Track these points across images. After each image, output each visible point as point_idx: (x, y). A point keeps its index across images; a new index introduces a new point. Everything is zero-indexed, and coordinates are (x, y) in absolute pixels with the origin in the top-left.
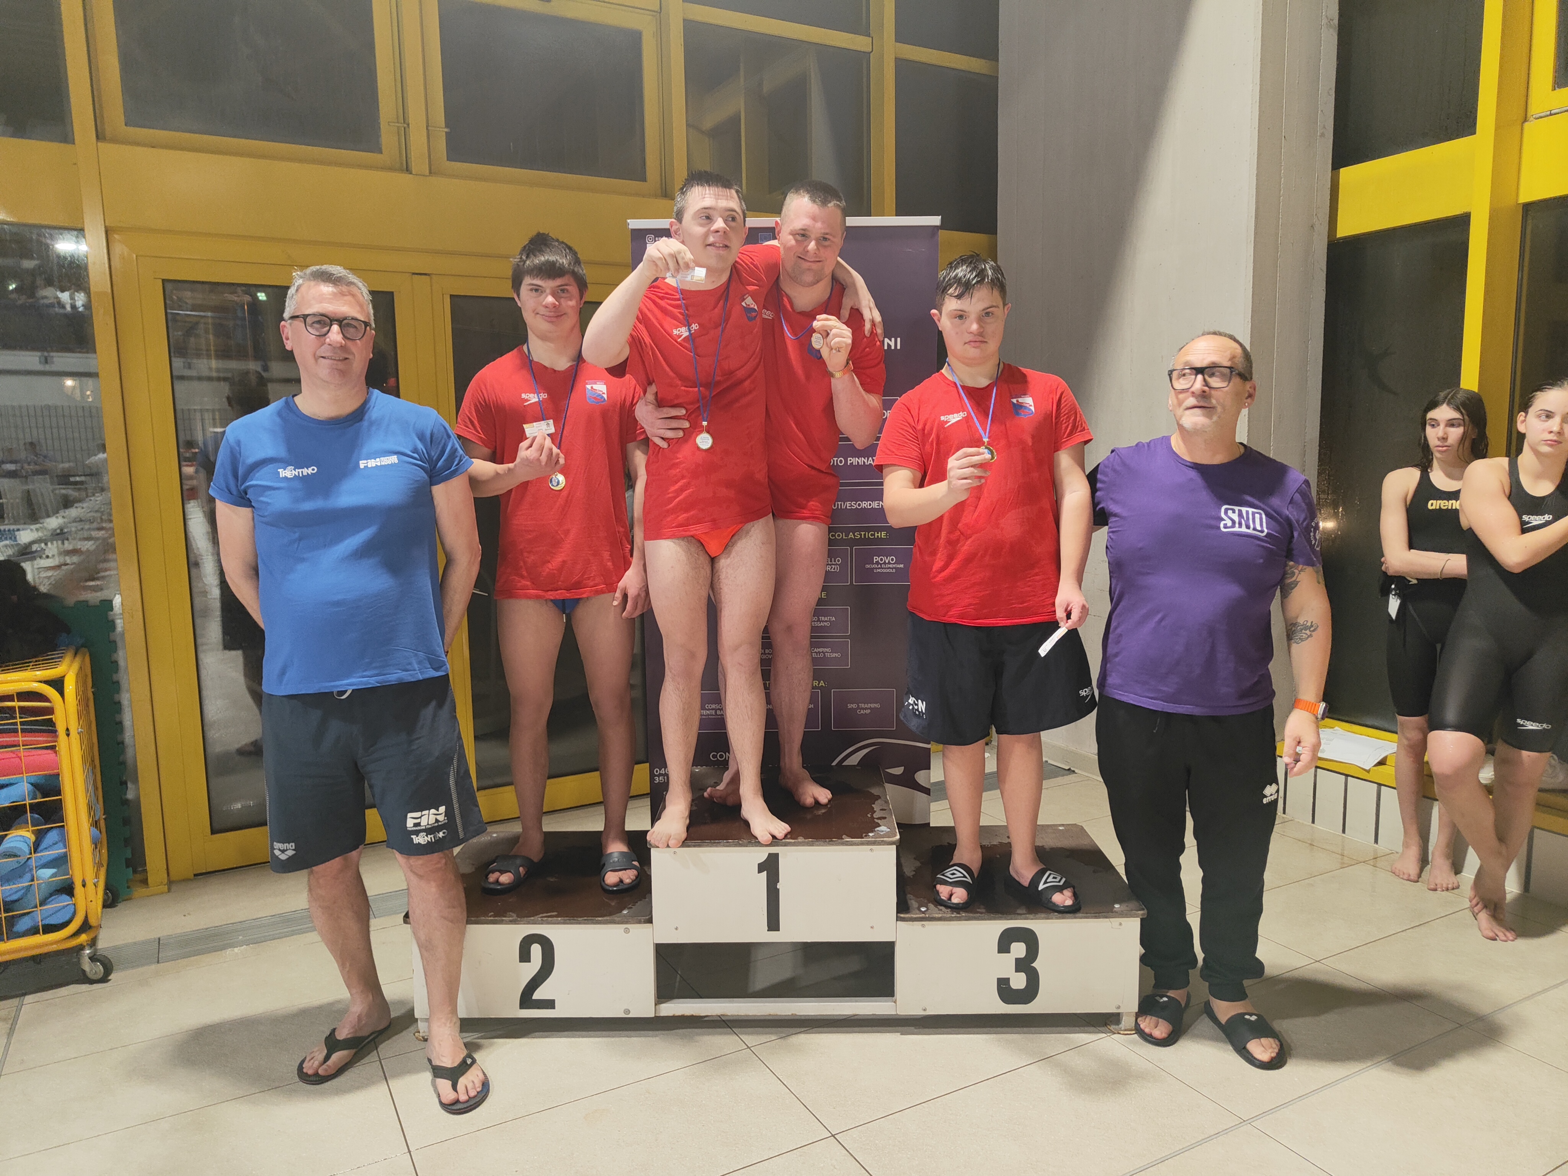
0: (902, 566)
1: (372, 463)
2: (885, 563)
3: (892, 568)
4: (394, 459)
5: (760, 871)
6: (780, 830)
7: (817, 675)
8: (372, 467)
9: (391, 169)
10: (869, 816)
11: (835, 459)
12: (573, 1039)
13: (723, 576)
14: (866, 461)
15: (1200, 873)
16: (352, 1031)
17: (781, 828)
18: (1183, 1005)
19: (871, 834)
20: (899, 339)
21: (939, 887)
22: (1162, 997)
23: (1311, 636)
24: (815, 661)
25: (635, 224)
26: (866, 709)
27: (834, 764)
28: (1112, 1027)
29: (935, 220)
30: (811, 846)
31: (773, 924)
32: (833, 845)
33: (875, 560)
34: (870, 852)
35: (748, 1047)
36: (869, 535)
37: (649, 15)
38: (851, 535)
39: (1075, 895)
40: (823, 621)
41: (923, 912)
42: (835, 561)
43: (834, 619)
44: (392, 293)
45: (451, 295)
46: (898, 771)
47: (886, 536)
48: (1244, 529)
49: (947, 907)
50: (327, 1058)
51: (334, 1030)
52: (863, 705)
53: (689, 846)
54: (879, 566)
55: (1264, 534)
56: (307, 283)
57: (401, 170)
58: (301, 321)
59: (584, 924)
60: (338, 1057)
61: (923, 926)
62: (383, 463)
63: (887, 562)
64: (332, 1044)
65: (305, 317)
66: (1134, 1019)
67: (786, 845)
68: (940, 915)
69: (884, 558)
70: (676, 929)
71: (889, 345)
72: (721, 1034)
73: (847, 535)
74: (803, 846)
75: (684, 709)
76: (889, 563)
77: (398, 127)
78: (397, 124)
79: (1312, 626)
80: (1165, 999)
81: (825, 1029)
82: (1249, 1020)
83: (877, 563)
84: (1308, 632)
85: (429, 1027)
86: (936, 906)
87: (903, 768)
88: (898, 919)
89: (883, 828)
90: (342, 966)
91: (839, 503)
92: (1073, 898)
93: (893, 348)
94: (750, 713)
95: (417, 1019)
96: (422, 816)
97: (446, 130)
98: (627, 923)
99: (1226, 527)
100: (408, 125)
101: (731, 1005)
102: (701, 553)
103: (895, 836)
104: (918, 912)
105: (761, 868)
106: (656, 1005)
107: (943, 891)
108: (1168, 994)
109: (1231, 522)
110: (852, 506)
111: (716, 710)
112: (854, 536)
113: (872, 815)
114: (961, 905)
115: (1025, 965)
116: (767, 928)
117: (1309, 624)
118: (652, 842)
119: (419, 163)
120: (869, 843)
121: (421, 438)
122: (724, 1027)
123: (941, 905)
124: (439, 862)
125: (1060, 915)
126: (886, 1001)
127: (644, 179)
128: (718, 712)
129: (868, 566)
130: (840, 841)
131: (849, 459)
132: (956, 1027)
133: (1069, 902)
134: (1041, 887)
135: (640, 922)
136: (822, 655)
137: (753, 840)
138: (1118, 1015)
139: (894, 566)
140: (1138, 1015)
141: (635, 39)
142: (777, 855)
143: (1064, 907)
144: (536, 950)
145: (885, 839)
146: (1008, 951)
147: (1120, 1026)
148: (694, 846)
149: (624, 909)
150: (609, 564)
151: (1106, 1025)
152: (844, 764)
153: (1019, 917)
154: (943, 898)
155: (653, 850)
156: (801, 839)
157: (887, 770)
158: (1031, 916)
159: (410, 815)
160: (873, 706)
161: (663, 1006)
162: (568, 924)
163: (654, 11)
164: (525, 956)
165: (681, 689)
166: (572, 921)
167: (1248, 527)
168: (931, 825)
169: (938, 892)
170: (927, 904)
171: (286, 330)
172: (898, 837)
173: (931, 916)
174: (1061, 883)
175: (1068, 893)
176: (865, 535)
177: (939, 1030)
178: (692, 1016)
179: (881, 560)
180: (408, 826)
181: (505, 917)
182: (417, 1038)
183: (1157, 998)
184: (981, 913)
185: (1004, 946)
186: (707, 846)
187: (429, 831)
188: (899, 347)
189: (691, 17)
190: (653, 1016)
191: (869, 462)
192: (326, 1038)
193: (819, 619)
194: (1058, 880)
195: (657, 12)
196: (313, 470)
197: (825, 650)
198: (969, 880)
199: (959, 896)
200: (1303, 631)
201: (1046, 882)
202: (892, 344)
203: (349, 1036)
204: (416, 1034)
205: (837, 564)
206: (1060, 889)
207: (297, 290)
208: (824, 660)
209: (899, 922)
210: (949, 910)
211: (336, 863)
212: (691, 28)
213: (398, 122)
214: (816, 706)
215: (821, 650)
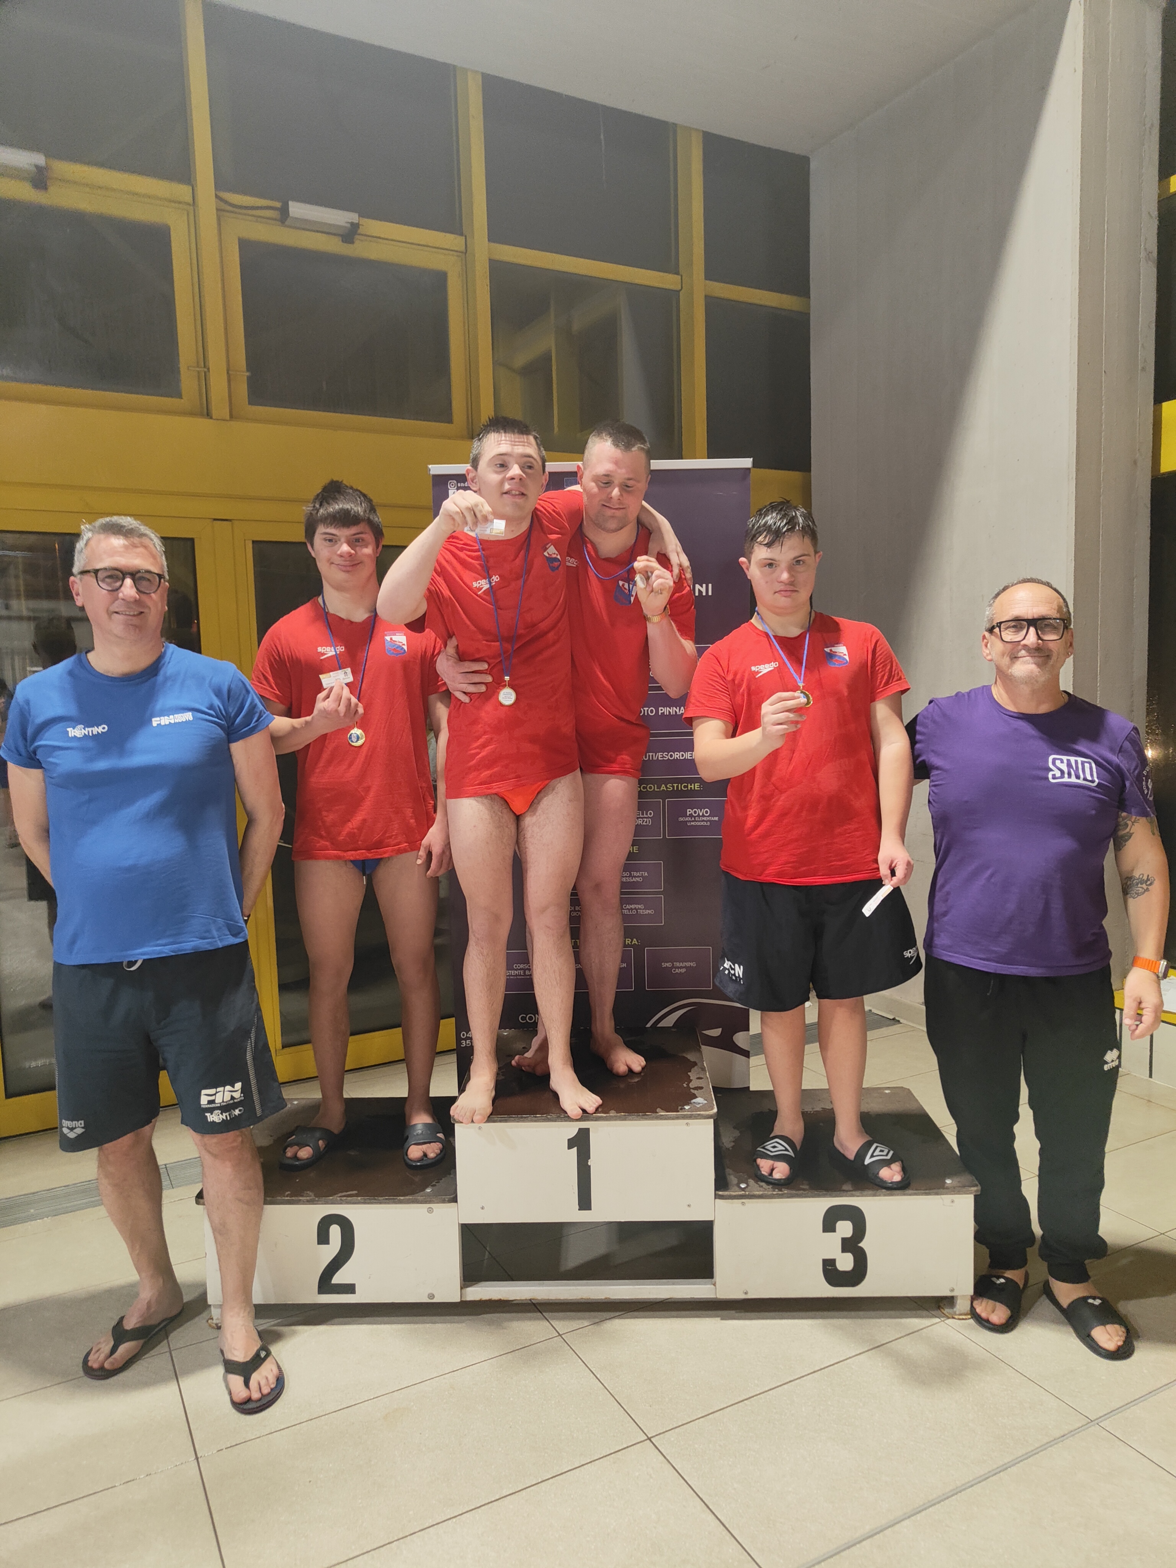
0: (716, 819)
1: (165, 720)
2: (699, 816)
3: (707, 821)
4: (188, 716)
5: (570, 1147)
6: (591, 1103)
7: (628, 932)
8: (165, 725)
9: (192, 414)
10: (685, 1085)
11: (646, 709)
12: (375, 1326)
13: (528, 834)
14: (678, 711)
15: (1038, 1145)
16: (140, 1319)
17: (591, 1101)
18: (1021, 1286)
19: (687, 1107)
20: (710, 585)
21: (759, 1161)
22: (998, 1277)
23: (1147, 890)
24: (625, 918)
25: (436, 469)
26: (681, 968)
27: (649, 1025)
28: (947, 1311)
29: (746, 463)
30: (623, 1120)
31: (585, 1203)
32: (646, 1119)
33: (688, 813)
34: (686, 1127)
35: (560, 1335)
36: (682, 787)
37: (453, 255)
38: (663, 787)
39: (904, 1169)
40: (635, 877)
41: (743, 1189)
42: (647, 814)
43: (646, 874)
44: (192, 540)
45: (254, 542)
46: (716, 1032)
47: (700, 787)
48: (1073, 780)
49: (768, 1183)
50: (113, 1351)
51: (122, 1318)
52: (678, 964)
53: (494, 1121)
54: (693, 819)
55: (1095, 784)
56: (97, 537)
57: (201, 415)
58: (91, 576)
59: (385, 1203)
60: (125, 1348)
61: (743, 1204)
62: (177, 721)
63: (701, 814)
64: (120, 1334)
65: (96, 572)
66: (969, 1302)
67: (597, 1119)
68: (761, 1193)
69: (698, 811)
70: (483, 1208)
71: (700, 592)
72: (530, 1319)
73: (659, 787)
74: (615, 1120)
75: (488, 975)
76: (703, 816)
77: (199, 372)
78: (198, 369)
79: (1148, 880)
80: (1002, 1280)
81: (641, 1313)
82: (1093, 1304)
83: (691, 815)
84: (1144, 886)
85: (222, 1315)
86: (756, 1182)
87: (720, 1029)
88: (717, 1197)
89: (699, 1100)
90: (132, 1248)
91: (651, 754)
92: (902, 1173)
93: (704, 594)
94: (558, 978)
95: (210, 1306)
96: (217, 1093)
97: (248, 374)
98: (430, 1202)
99: (1054, 777)
100: (208, 369)
101: (541, 1288)
102: (505, 811)
103: (712, 1109)
104: (737, 1189)
105: (571, 1143)
106: (461, 1288)
107: (764, 1165)
108: (1006, 1275)
109: (1059, 772)
110: (663, 757)
111: (524, 970)
112: (667, 788)
113: (688, 1085)
114: (782, 1181)
115: (851, 1245)
116: (577, 1207)
117: (1145, 878)
118: (456, 1117)
119: (220, 407)
120: (684, 1117)
121: (218, 693)
122: (534, 1312)
123: (763, 1181)
124: (234, 1141)
125: (888, 1192)
126: (705, 1284)
127: (450, 421)
128: (527, 972)
129: (681, 819)
130: (654, 1115)
131: (660, 708)
132: (779, 1311)
133: (897, 1178)
134: (868, 1161)
135: (444, 1202)
136: (634, 912)
137: (562, 1115)
138: (952, 1297)
139: (708, 818)
140: (973, 1299)
141: (441, 278)
142: (588, 1130)
143: (892, 1183)
144: (335, 1231)
145: (702, 1113)
146: (833, 1230)
147: (955, 1309)
148: (500, 1121)
149: (427, 1187)
150: (412, 821)
151: (939, 1308)
152: (659, 1026)
153: (845, 1193)
154: (763, 1173)
155: (457, 1126)
156: (613, 1113)
157: (704, 1032)
158: (858, 1193)
159: (204, 1092)
160: (688, 964)
161: (469, 1290)
162: (368, 1203)
163: (460, 252)
164: (323, 1238)
165: (485, 953)
166: (372, 1201)
167: (1078, 777)
168: (751, 1089)
169: (758, 1166)
170: (747, 1179)
171: (75, 586)
172: (715, 1110)
173: (752, 1194)
174: (889, 1157)
175: (896, 1167)
176: (677, 787)
177: (762, 1314)
178: (500, 1301)
179: (695, 812)
180: (202, 1103)
181: (302, 1196)
182: (210, 1325)
183: (994, 1279)
184: (804, 1190)
185: (829, 1225)
186: (513, 1121)
187: (224, 1108)
188: (710, 594)
189: (497, 257)
190: (458, 1300)
191: (681, 712)
192: (114, 1328)
193: (631, 874)
194: (885, 1153)
195: (462, 252)
196: (104, 728)
197: (637, 906)
198: (791, 1153)
199: (781, 1170)
200: (1139, 885)
201: (872, 1156)
202: (703, 590)
203: (137, 1326)
204: (209, 1321)
205: (649, 818)
206: (887, 1163)
207: (86, 544)
208: (636, 917)
209: (717, 1200)
210: (770, 1187)
211: (126, 1140)
212: (497, 268)
213: (198, 367)
214: (629, 965)
215: (633, 906)
